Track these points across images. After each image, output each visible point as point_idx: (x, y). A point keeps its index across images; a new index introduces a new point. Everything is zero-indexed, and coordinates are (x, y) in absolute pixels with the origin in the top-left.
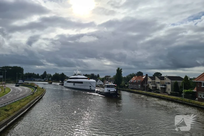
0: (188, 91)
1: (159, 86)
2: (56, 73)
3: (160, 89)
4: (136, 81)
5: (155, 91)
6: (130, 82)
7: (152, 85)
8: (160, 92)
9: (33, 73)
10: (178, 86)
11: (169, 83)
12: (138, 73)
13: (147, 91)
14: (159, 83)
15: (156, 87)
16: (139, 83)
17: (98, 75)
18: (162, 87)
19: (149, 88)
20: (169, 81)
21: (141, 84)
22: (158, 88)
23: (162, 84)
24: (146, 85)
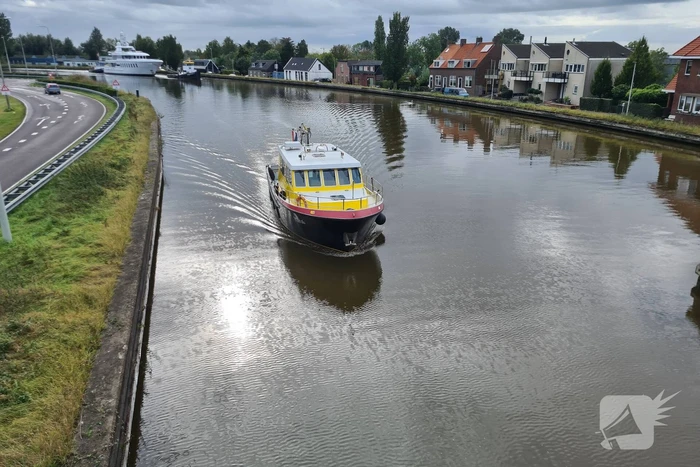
0: (645, 91)
1: (540, 80)
2: (139, 37)
3: (543, 89)
4: (456, 62)
5: (524, 97)
6: (433, 66)
7: (515, 75)
8: (542, 98)
9: (49, 37)
10: (610, 77)
11: (578, 68)
13: (495, 98)
14: (541, 67)
15: (529, 84)
16: (468, 69)
17: (303, 41)
18: (551, 80)
19: (505, 88)
20: (580, 58)
21: (474, 72)
22: (535, 86)
23: (554, 70)
24: (495, 77)
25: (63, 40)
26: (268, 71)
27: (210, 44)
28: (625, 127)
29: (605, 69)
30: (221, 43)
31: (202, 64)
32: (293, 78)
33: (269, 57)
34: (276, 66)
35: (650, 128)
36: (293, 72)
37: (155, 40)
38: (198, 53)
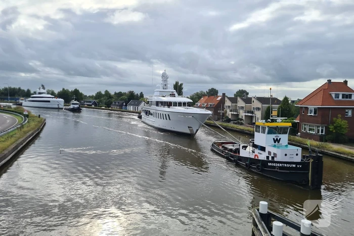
1: (242, 114)
2: (63, 89)
3: (244, 118)
4: (206, 104)
5: (235, 122)
6: (195, 106)
7: (231, 111)
8: (244, 123)
11: (258, 109)
13: (223, 121)
14: (242, 108)
15: (238, 115)
17: (142, 93)
18: (247, 114)
19: (227, 117)
20: (259, 105)
21: (213, 109)
22: (240, 117)
23: (247, 109)
24: (223, 112)
25: (26, 90)
26: (120, 106)
27: (98, 93)
30: (103, 93)
31: (90, 102)
32: (132, 110)
33: (122, 100)
34: (124, 104)
36: (132, 107)
37: (70, 91)
38: (92, 97)
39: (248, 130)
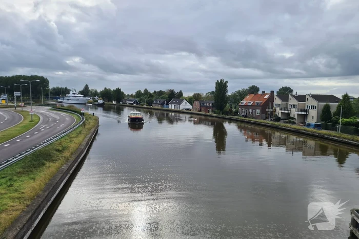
0: (349, 120)
1: (294, 113)
2: (105, 88)
3: (296, 117)
4: (252, 103)
5: (286, 121)
6: (240, 104)
7: (281, 109)
8: (296, 122)
9: (66, 88)
10: (330, 112)
11: (313, 107)
12: (250, 87)
13: (271, 120)
14: (294, 106)
15: (289, 114)
16: (258, 106)
17: (181, 91)
18: (300, 113)
19: (277, 115)
20: (314, 103)
21: (261, 108)
22: (292, 116)
23: (300, 108)
24: (272, 110)
26: (161, 104)
27: (137, 92)
28: (337, 138)
29: (327, 108)
30: (143, 91)
31: (132, 101)
32: (173, 108)
33: (162, 98)
34: (166, 102)
35: (349, 140)
36: (173, 105)
37: (112, 90)
38: (132, 96)
39: (304, 130)
